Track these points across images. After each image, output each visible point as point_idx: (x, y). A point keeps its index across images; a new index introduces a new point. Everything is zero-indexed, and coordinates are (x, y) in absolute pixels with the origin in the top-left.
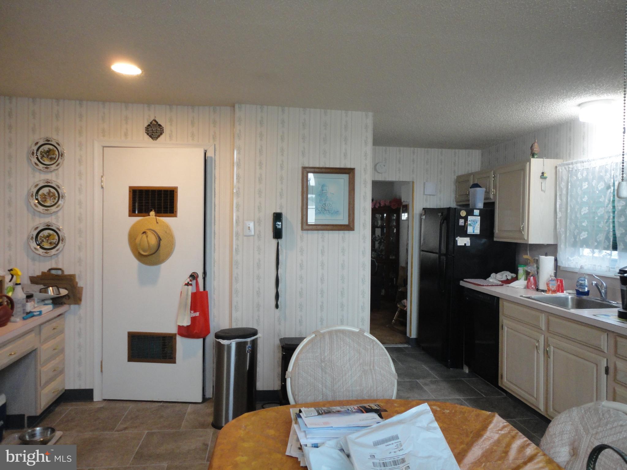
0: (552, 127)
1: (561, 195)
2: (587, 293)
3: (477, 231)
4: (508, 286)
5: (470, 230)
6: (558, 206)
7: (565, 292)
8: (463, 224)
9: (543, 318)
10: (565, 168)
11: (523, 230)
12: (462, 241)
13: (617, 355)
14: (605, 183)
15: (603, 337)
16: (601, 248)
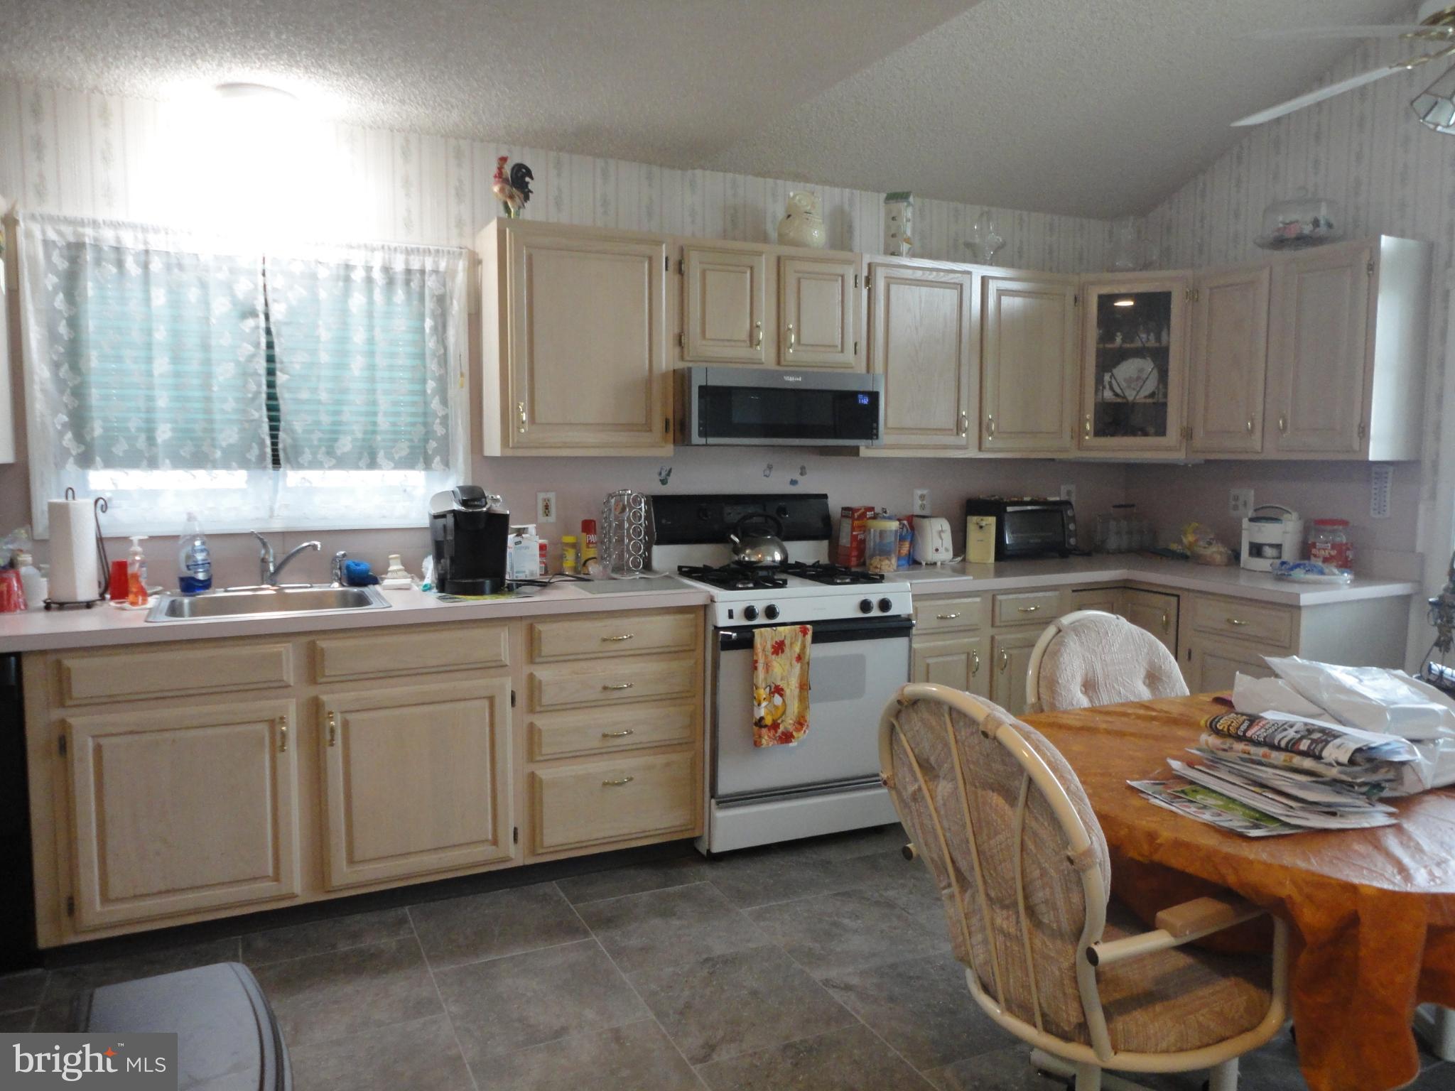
13: (538, 660)
14: (235, 302)
15: (504, 634)
16: (234, 464)
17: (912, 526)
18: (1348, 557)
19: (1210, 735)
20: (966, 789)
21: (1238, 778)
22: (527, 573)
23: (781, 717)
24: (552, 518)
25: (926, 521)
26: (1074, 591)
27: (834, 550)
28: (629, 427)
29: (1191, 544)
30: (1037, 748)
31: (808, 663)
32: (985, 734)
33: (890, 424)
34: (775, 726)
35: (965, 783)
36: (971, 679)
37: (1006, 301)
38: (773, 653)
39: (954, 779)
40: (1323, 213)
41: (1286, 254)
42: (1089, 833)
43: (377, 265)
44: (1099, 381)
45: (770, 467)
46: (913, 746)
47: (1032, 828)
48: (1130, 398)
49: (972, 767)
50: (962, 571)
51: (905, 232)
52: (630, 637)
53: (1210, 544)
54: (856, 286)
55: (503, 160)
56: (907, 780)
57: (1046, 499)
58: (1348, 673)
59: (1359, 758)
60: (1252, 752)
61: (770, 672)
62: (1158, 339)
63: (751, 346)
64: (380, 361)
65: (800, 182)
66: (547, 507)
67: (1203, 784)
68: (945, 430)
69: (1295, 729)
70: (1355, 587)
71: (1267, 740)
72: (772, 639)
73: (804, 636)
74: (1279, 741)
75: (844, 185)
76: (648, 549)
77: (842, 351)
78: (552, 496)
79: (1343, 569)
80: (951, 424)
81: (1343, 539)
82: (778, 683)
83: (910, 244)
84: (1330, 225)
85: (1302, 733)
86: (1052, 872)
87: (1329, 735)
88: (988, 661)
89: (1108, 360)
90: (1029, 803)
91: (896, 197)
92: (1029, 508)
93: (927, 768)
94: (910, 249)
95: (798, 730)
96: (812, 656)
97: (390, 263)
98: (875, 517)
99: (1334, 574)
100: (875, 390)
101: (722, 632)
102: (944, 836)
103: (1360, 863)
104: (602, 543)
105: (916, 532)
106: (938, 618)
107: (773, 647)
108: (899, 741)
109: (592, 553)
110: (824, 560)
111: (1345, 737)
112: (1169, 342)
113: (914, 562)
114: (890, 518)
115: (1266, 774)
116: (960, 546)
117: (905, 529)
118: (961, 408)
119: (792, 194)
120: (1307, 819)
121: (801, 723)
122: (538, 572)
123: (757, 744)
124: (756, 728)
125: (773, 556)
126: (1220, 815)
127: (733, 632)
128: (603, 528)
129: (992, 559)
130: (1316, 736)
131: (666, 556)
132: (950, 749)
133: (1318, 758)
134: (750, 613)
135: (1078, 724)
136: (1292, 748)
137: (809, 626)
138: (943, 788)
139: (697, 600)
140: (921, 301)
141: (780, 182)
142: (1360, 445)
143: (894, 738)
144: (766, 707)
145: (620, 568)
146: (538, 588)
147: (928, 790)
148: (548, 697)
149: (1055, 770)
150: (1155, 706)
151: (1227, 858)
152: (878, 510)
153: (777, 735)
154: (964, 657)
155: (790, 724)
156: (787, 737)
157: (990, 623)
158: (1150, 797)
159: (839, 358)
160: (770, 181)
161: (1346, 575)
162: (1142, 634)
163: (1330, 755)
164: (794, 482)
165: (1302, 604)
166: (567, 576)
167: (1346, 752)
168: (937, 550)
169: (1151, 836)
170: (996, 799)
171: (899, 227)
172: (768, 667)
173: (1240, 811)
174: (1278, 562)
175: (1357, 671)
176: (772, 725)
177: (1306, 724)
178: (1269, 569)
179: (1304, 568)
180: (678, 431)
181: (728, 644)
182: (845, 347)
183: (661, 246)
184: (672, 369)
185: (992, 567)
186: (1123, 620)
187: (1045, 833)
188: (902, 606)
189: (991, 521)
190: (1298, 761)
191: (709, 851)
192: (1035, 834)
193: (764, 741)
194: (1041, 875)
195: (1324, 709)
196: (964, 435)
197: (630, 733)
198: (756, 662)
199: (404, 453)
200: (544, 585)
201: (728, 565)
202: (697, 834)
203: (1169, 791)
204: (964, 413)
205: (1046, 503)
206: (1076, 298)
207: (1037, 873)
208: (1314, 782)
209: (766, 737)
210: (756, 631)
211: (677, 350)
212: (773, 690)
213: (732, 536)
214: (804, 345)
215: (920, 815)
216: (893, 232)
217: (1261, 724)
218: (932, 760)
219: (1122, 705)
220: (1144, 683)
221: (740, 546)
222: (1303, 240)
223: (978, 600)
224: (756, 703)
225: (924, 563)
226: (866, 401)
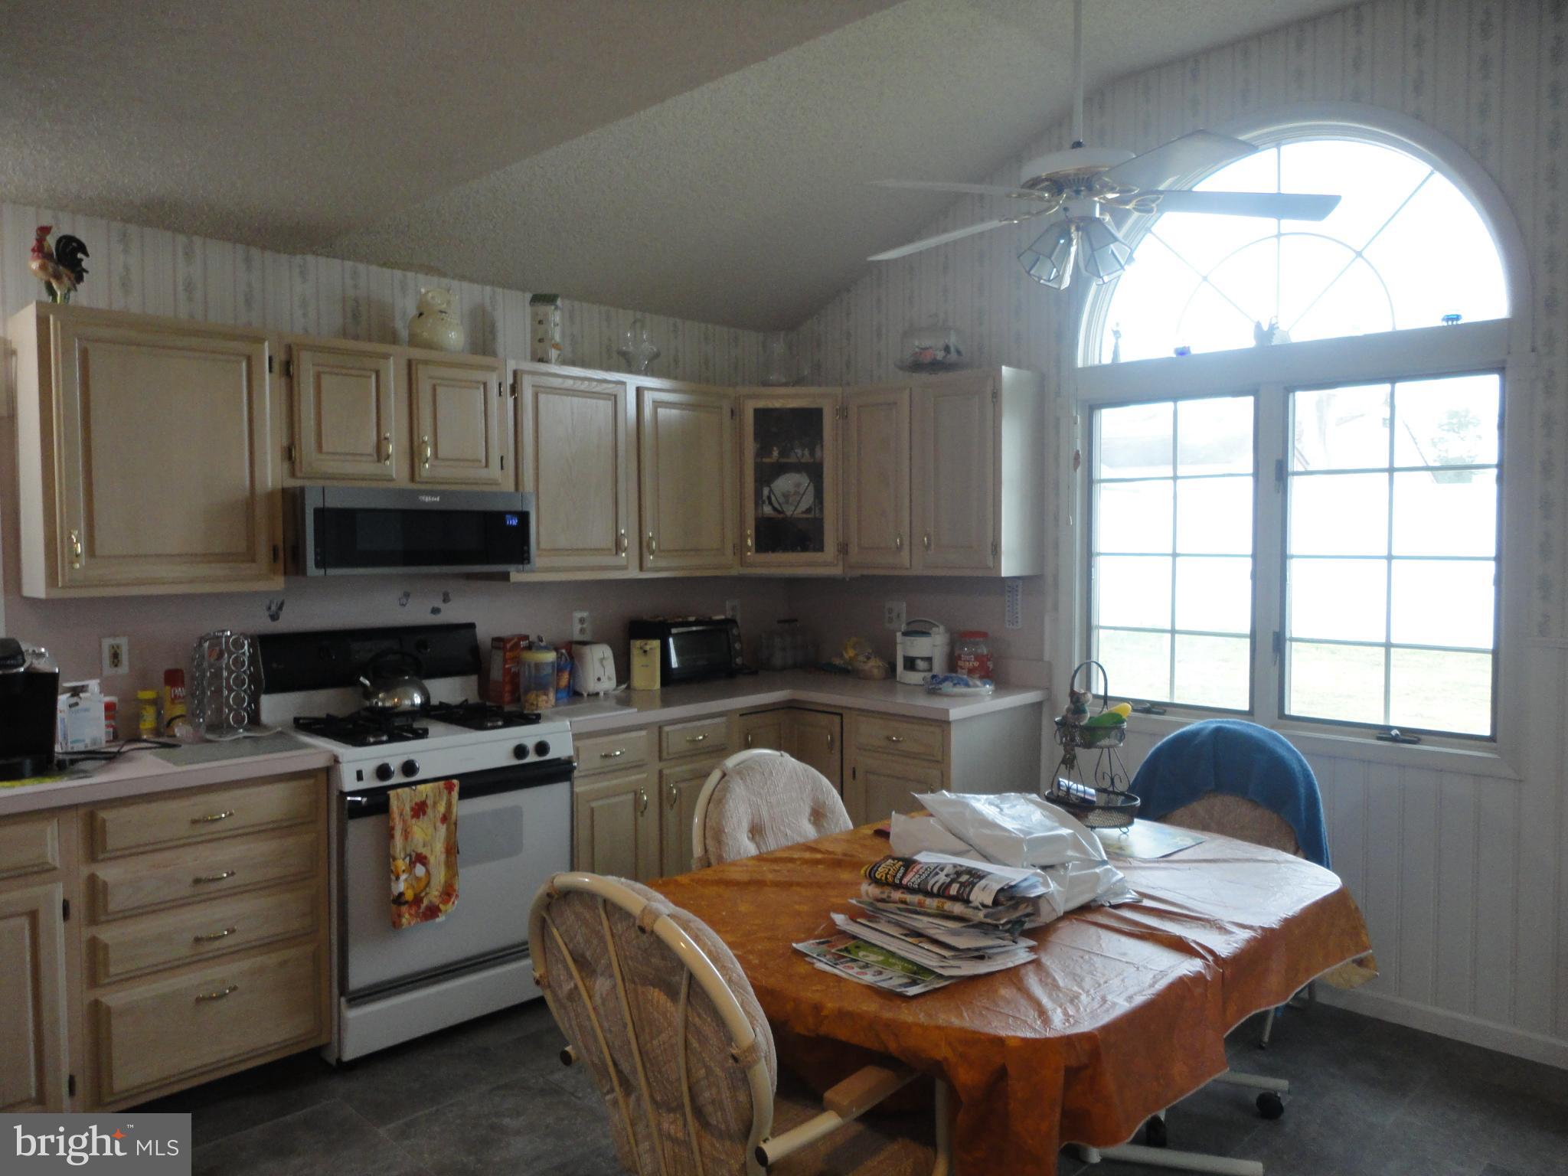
13: (101, 857)
15: (51, 830)
17: (571, 654)
18: (989, 667)
19: (870, 885)
20: (625, 987)
21: (897, 928)
22: (87, 742)
23: (425, 888)
24: (124, 669)
25: (587, 649)
26: (741, 715)
27: (483, 688)
28: (224, 557)
29: (851, 659)
30: (697, 939)
31: (456, 824)
32: (642, 930)
33: (543, 545)
34: (418, 900)
35: (623, 979)
36: (640, 819)
37: (662, 412)
38: (413, 817)
39: (612, 976)
40: (953, 340)
41: (923, 377)
42: (751, 1023)
44: (758, 493)
45: (407, 595)
46: (567, 941)
47: (695, 1025)
48: (789, 513)
49: (630, 963)
50: (625, 702)
51: (553, 338)
52: (231, 814)
53: (868, 658)
54: (500, 395)
55: (45, 230)
56: (562, 977)
57: (710, 618)
58: (991, 804)
59: (1002, 898)
60: (908, 900)
61: (409, 839)
62: (812, 453)
63: (379, 460)
65: (433, 276)
66: (116, 656)
67: (865, 939)
68: (602, 550)
69: (945, 872)
70: (998, 697)
71: (921, 886)
72: (411, 801)
73: (450, 793)
74: (932, 887)
75: (484, 281)
76: (255, 699)
77: (487, 466)
78: (123, 642)
79: (985, 680)
80: (610, 543)
81: (984, 650)
82: (421, 850)
83: (559, 349)
84: (959, 352)
85: (952, 876)
86: (718, 1071)
87: (976, 876)
88: (656, 800)
89: (766, 475)
90: (691, 999)
91: (542, 299)
92: (694, 629)
93: (583, 964)
94: (559, 355)
95: (446, 902)
96: (459, 814)
98: (530, 647)
99: (977, 686)
100: (524, 509)
101: (349, 798)
102: (605, 1038)
103: (1005, 1011)
104: (193, 695)
105: (576, 662)
106: (602, 756)
107: (412, 809)
108: (553, 938)
109: (179, 710)
110: (473, 698)
111: (990, 876)
112: (822, 457)
113: (574, 694)
114: (547, 648)
115: (921, 923)
116: (624, 673)
117: (563, 659)
118: (620, 526)
119: (423, 290)
120: (959, 967)
121: (448, 893)
122: (104, 739)
123: (396, 925)
124: (394, 907)
125: (412, 700)
126: (880, 973)
127: (362, 797)
128: (193, 678)
129: (657, 685)
130: (964, 878)
131: (276, 707)
132: (605, 943)
133: (967, 902)
134: (383, 772)
135: (745, 877)
136: (943, 893)
137: (455, 781)
138: (602, 985)
139: (318, 762)
140: (572, 413)
141: (410, 275)
142: (994, 562)
143: (545, 932)
144: (406, 880)
145: (218, 727)
146: (103, 762)
147: (586, 987)
148: (117, 901)
149: (715, 959)
150: (819, 846)
151: (888, 1025)
152: (533, 638)
153: (421, 911)
154: (631, 796)
155: (436, 897)
156: (433, 912)
157: (657, 754)
158: (815, 961)
159: (484, 473)
160: (398, 273)
161: (988, 686)
162: (806, 771)
163: (977, 897)
164: (435, 612)
165: (951, 719)
166: (145, 741)
167: (990, 893)
168: (599, 679)
169: (817, 1008)
170: (657, 995)
171: (546, 332)
172: (406, 834)
173: (899, 965)
174: (928, 675)
175: (998, 798)
176: (412, 901)
177: (955, 866)
178: (922, 682)
179: (952, 681)
180: (290, 559)
181: (356, 812)
182: (490, 460)
183: (263, 343)
184: (280, 487)
185: (658, 694)
186: (787, 756)
187: (708, 1029)
188: (561, 748)
189: (656, 644)
190: (948, 906)
191: (339, 1060)
192: (698, 1032)
193: (404, 921)
194: (707, 1075)
195: (971, 845)
196: (624, 555)
197: (232, 931)
198: (393, 828)
200: (111, 758)
201: (359, 713)
202: (323, 1041)
203: (833, 951)
204: (623, 531)
205: (710, 622)
206: (732, 412)
207: (703, 1072)
208: (964, 927)
209: (407, 916)
210: (392, 793)
211: (286, 465)
212: (413, 859)
213: (362, 679)
214: (443, 460)
215: (577, 1016)
216: (539, 337)
217: (915, 870)
218: (588, 954)
219: (789, 848)
220: (810, 820)
221: (371, 690)
222: (935, 366)
223: (643, 733)
224: (393, 877)
225: (585, 695)
226: (514, 522)
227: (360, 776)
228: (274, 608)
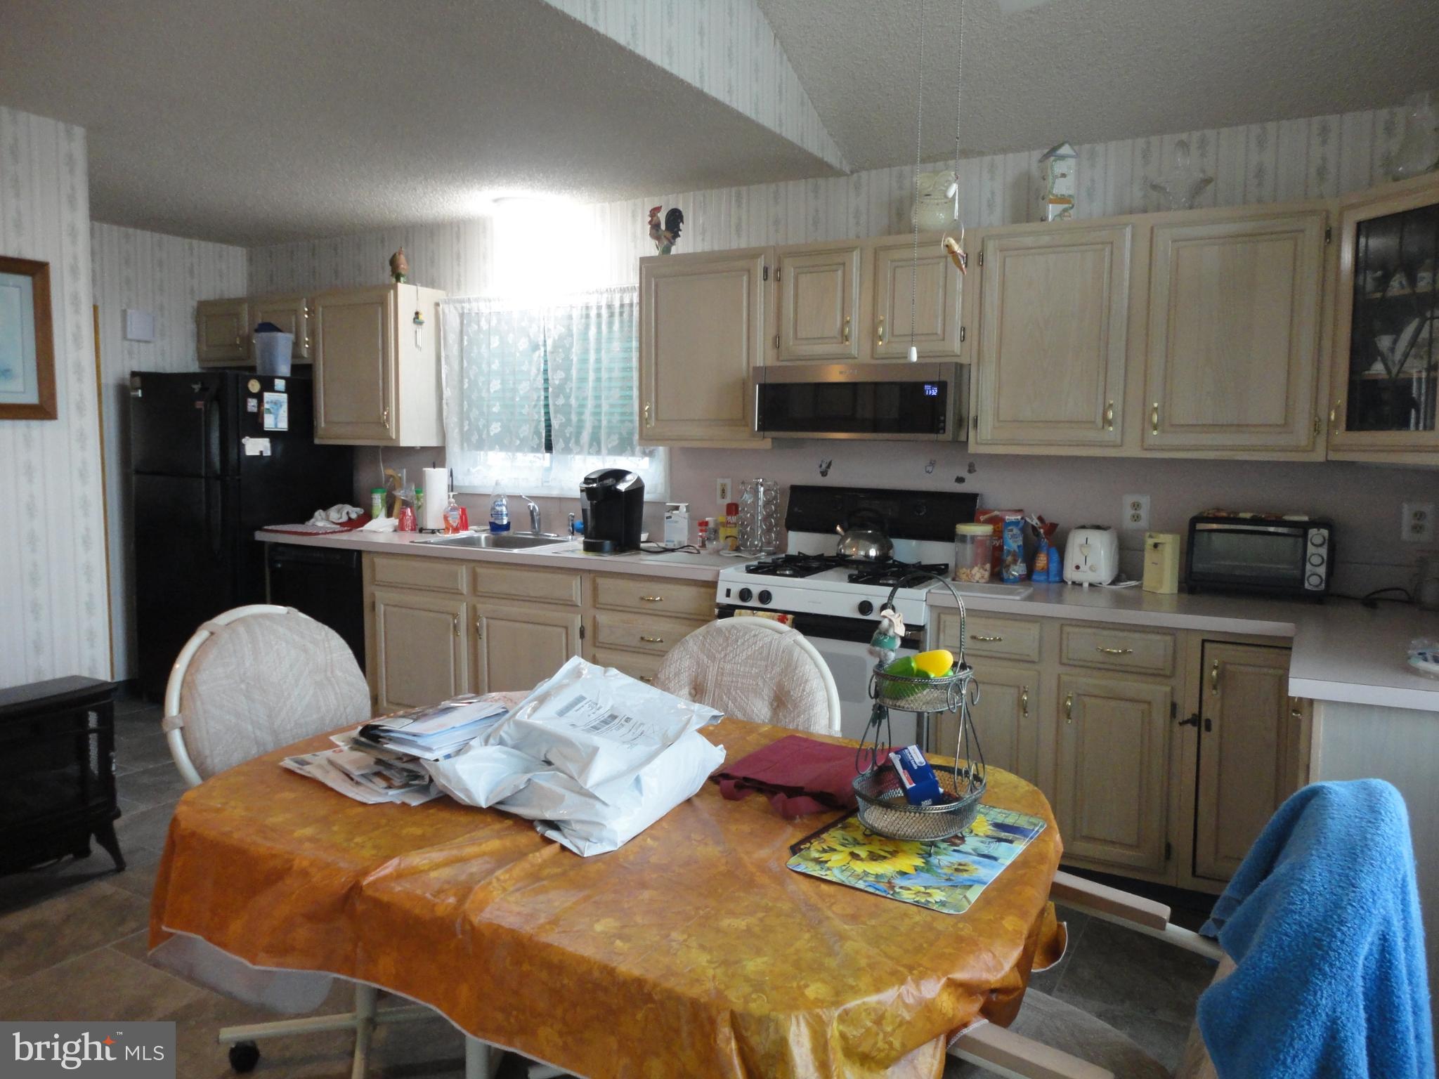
0: (421, 226)
1: (447, 357)
2: (507, 527)
3: (283, 425)
4: (362, 531)
5: (269, 423)
6: (444, 376)
7: (470, 528)
8: (255, 410)
9: (463, 573)
10: (455, 308)
11: (388, 419)
12: (255, 447)
13: (598, 606)
14: (530, 341)
15: (575, 582)
16: (526, 449)
17: (1051, 536)
22: (676, 543)
26: (1206, 641)
36: (1022, 719)
43: (604, 303)
45: (932, 464)
51: (1050, 193)
52: (660, 600)
55: (657, 209)
63: (842, 341)
64: (604, 375)
66: (723, 491)
68: (1086, 422)
77: (943, 338)
78: (728, 482)
80: (1093, 416)
83: (1068, 202)
94: (1066, 209)
97: (612, 301)
106: (972, 636)
113: (1060, 580)
118: (1108, 396)
134: (745, 595)
137: (790, 617)
159: (939, 346)
164: (960, 480)
168: (1078, 567)
171: (1046, 187)
182: (947, 333)
183: (759, 258)
196: (1110, 428)
199: (616, 443)
204: (1112, 402)
206: (1328, 232)
211: (774, 351)
213: (838, 528)
216: (1042, 195)
220: (771, 706)
225: (1070, 583)
226: (934, 392)
227: (728, 593)
228: (824, 466)
